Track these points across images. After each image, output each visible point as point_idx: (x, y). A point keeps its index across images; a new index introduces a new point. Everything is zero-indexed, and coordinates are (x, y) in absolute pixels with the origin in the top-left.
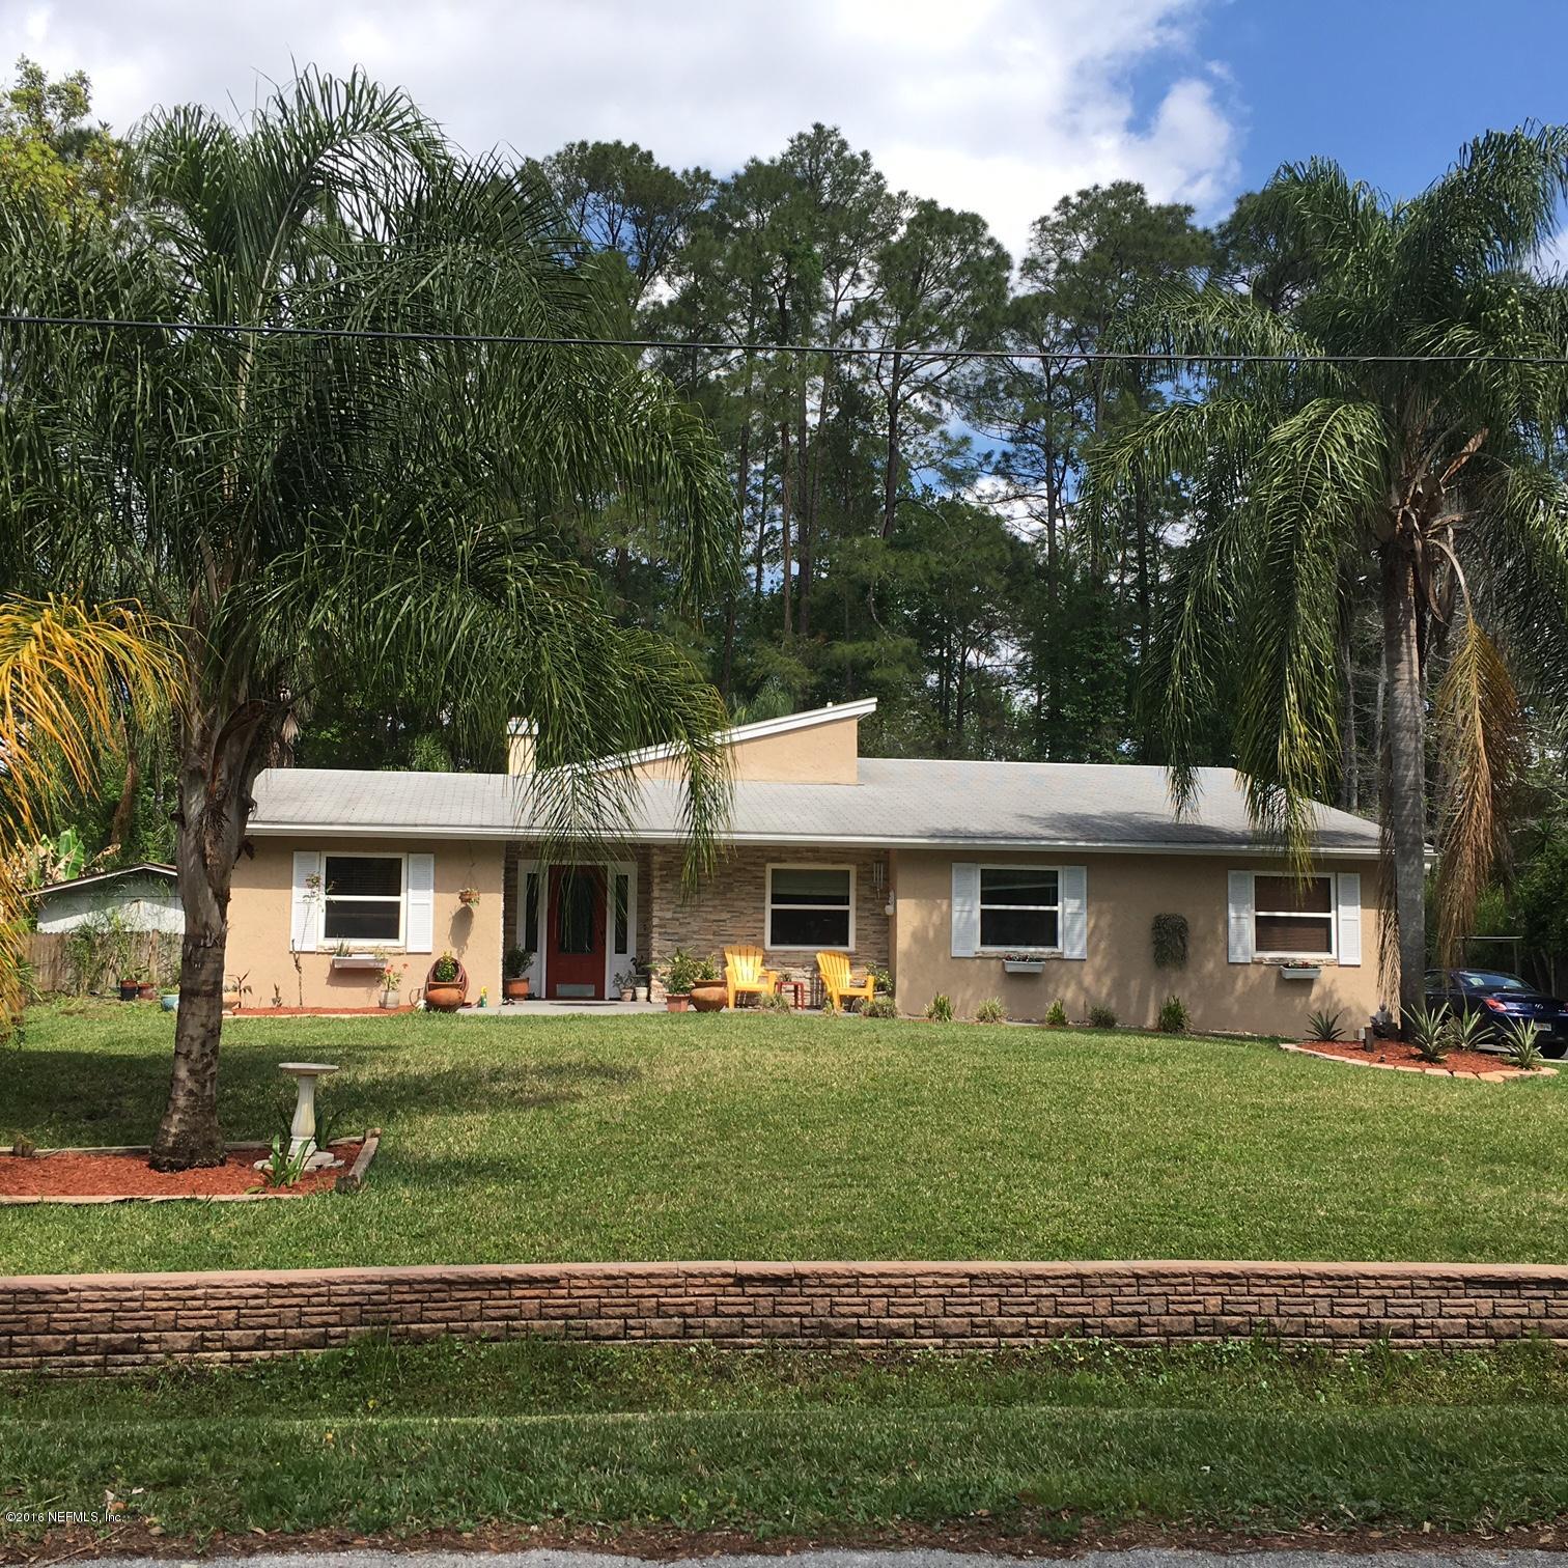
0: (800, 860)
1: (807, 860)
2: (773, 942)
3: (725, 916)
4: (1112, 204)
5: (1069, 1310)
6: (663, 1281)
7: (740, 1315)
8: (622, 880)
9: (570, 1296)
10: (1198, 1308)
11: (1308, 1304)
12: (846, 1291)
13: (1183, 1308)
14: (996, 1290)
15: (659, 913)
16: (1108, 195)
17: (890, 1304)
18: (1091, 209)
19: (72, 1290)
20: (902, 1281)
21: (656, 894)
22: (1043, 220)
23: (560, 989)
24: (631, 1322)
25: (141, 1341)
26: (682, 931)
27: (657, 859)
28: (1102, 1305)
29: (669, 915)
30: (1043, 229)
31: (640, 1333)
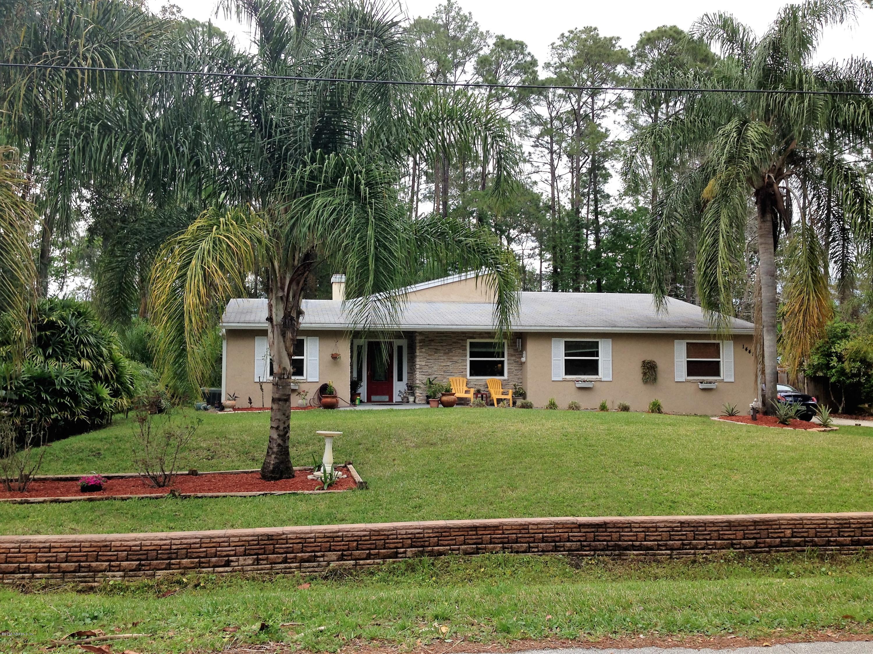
0: (482, 338)
1: (486, 338)
2: (471, 375)
3: (449, 364)
4: (584, 36)
5: (726, 537)
6: (544, 526)
7: (579, 541)
8: (400, 348)
9: (503, 534)
10: (782, 535)
11: (829, 532)
12: (626, 530)
13: (776, 535)
14: (692, 529)
15: (419, 362)
16: (582, 32)
17: (646, 535)
18: (574, 38)
19: (283, 534)
20: (651, 525)
21: (418, 354)
22: (553, 44)
23: (374, 398)
24: (531, 545)
25: (316, 556)
26: (430, 371)
27: (418, 338)
28: (740, 534)
29: (424, 363)
30: (553, 48)
31: (536, 550)
